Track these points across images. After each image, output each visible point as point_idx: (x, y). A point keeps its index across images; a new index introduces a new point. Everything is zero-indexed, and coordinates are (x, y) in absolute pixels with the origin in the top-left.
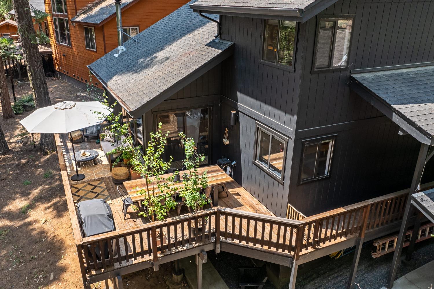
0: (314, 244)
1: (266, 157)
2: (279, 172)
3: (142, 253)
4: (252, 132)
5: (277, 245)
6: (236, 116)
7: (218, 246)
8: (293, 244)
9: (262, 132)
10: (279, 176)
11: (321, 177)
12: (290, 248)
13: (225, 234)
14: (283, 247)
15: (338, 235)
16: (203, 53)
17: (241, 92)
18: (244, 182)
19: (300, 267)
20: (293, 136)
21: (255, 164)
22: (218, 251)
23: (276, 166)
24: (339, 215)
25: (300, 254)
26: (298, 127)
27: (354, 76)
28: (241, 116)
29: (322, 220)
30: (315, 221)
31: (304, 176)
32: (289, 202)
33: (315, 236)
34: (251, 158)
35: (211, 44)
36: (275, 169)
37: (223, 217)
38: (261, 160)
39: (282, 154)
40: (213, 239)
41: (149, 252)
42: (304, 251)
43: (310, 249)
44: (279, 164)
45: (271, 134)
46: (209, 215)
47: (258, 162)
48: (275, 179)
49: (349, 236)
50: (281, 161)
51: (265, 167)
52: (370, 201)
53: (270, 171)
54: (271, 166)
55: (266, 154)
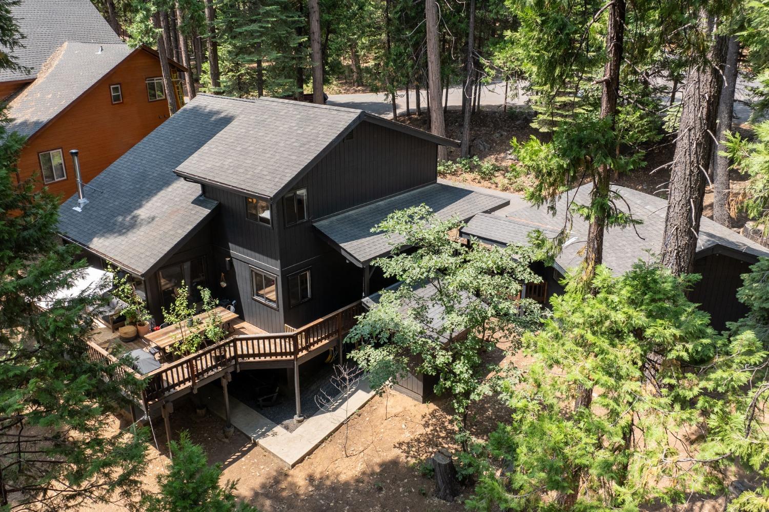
0: (307, 348)
1: (261, 292)
2: (274, 302)
3: (184, 382)
4: (247, 275)
5: (281, 354)
6: (231, 262)
7: (238, 366)
8: (292, 350)
9: (256, 274)
10: (274, 305)
11: (306, 300)
12: (290, 354)
13: (243, 356)
14: (286, 354)
15: (322, 339)
16: (193, 212)
17: (232, 243)
18: (246, 317)
19: (300, 367)
20: (279, 274)
21: (253, 299)
22: (238, 371)
23: (271, 298)
24: (320, 323)
25: (298, 356)
26: (282, 267)
27: (314, 224)
28: (235, 262)
29: (308, 329)
30: (304, 331)
31: (293, 302)
32: (285, 322)
33: (306, 342)
34: (249, 296)
35: (197, 202)
36: (271, 301)
37: (238, 343)
38: (258, 295)
39: (273, 287)
40: (233, 362)
41: (188, 379)
42: (300, 354)
43: (305, 352)
44: (272, 296)
45: (263, 274)
46: (228, 343)
47: (256, 297)
48: (272, 308)
49: (331, 338)
50: (274, 293)
51: (262, 300)
52: (340, 310)
53: (267, 303)
54: (267, 299)
55: (261, 288)
